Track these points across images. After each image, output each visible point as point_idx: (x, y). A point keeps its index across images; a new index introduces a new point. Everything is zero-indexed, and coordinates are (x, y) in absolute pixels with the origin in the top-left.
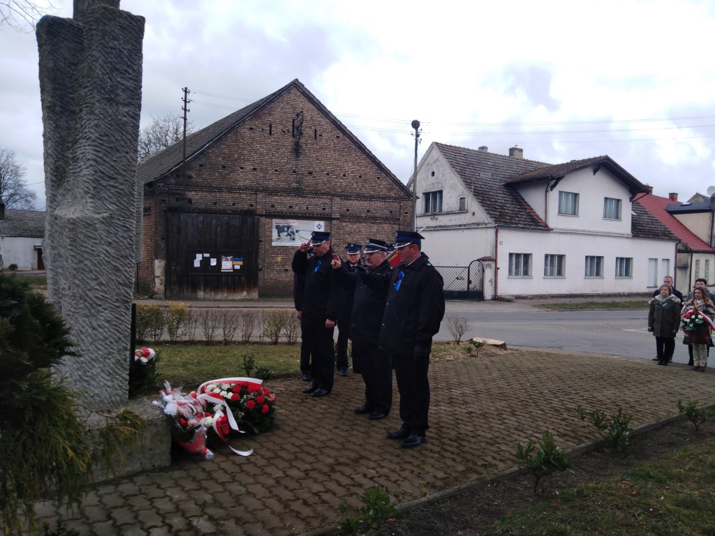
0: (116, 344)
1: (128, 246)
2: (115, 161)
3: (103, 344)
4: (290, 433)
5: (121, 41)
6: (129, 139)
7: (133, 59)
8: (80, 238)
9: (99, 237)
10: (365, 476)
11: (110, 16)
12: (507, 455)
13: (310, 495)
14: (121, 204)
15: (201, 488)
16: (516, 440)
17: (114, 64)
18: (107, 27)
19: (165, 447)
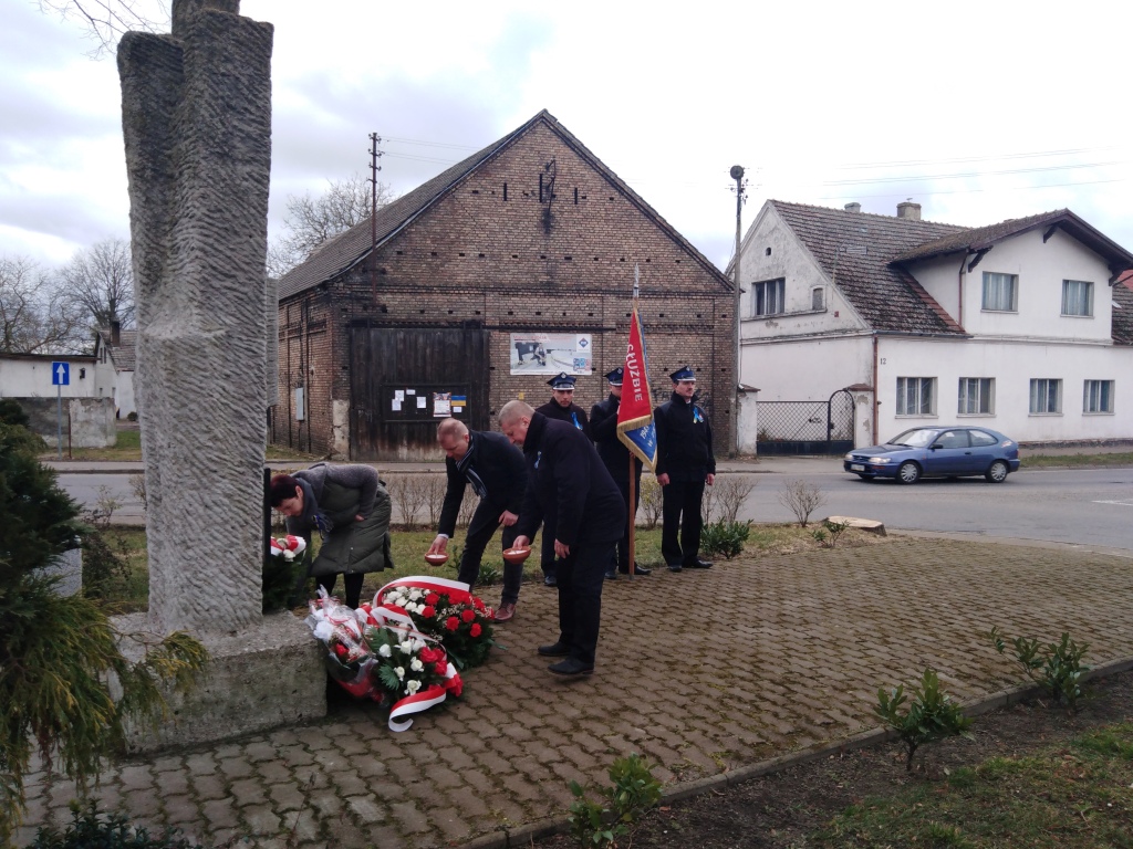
0: (241, 530)
1: (256, 380)
2: (232, 250)
3: (222, 530)
4: (516, 668)
5: (237, 64)
6: (253, 215)
7: (257, 90)
8: (181, 370)
9: (211, 368)
10: (627, 737)
11: (219, 25)
12: (867, 708)
13: (537, 766)
14: (244, 315)
15: (369, 752)
16: (884, 684)
17: (227, 99)
18: (215, 44)
19: (317, 688)
